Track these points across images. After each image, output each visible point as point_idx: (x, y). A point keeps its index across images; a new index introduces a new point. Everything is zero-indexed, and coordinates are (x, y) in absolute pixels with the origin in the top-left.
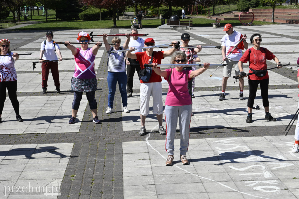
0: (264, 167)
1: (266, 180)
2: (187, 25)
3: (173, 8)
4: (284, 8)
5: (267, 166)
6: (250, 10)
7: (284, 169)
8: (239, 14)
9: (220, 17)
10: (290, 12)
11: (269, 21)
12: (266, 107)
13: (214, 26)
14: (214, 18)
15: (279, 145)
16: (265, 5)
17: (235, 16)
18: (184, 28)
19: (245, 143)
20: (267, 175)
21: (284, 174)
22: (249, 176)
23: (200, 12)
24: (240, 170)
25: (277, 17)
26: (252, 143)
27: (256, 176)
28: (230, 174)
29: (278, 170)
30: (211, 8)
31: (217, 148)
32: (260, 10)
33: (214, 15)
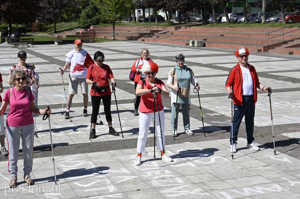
0: (109, 182)
1: (111, 194)
2: (29, 42)
3: (13, 25)
4: (124, 25)
5: (112, 180)
6: (92, 28)
7: (128, 182)
8: (81, 31)
9: (61, 34)
10: (129, 29)
11: (110, 38)
12: (109, 122)
13: (56, 43)
14: (56, 35)
15: (123, 158)
16: (105, 22)
17: (77, 33)
18: (26, 46)
19: (90, 159)
20: (112, 189)
21: (128, 186)
22: (94, 191)
23: (41, 29)
24: (86, 186)
25: (118, 34)
26: (96, 158)
27: (101, 190)
28: (76, 191)
29: (122, 183)
30: (53, 25)
31: (62, 166)
32: (101, 27)
33: (56, 32)
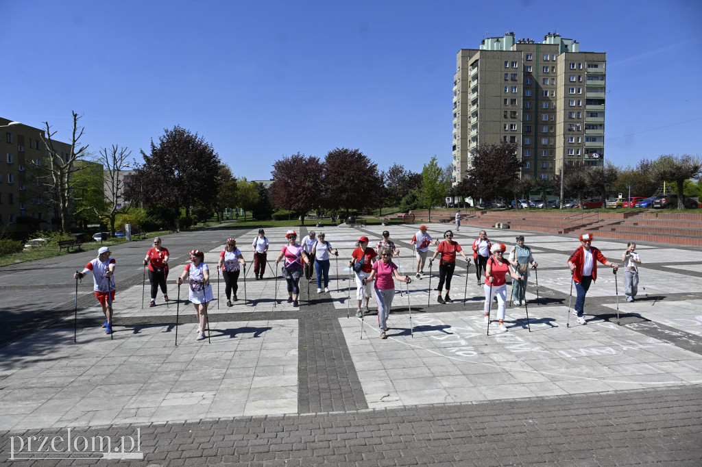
0: (459, 337)
1: (464, 346)
2: (362, 223)
3: (350, 210)
4: (437, 210)
6: (410, 212)
7: (475, 338)
8: (403, 215)
9: (386, 217)
10: (442, 213)
11: (426, 221)
13: (383, 224)
14: (382, 218)
15: (465, 318)
16: (421, 208)
17: (399, 217)
18: (360, 226)
19: (438, 317)
20: (463, 342)
21: (477, 341)
22: (449, 344)
23: (369, 214)
24: (441, 339)
25: (433, 217)
26: (443, 317)
27: (455, 343)
28: (434, 342)
29: (471, 338)
30: (378, 210)
31: (416, 322)
32: (417, 212)
33: (381, 216)
